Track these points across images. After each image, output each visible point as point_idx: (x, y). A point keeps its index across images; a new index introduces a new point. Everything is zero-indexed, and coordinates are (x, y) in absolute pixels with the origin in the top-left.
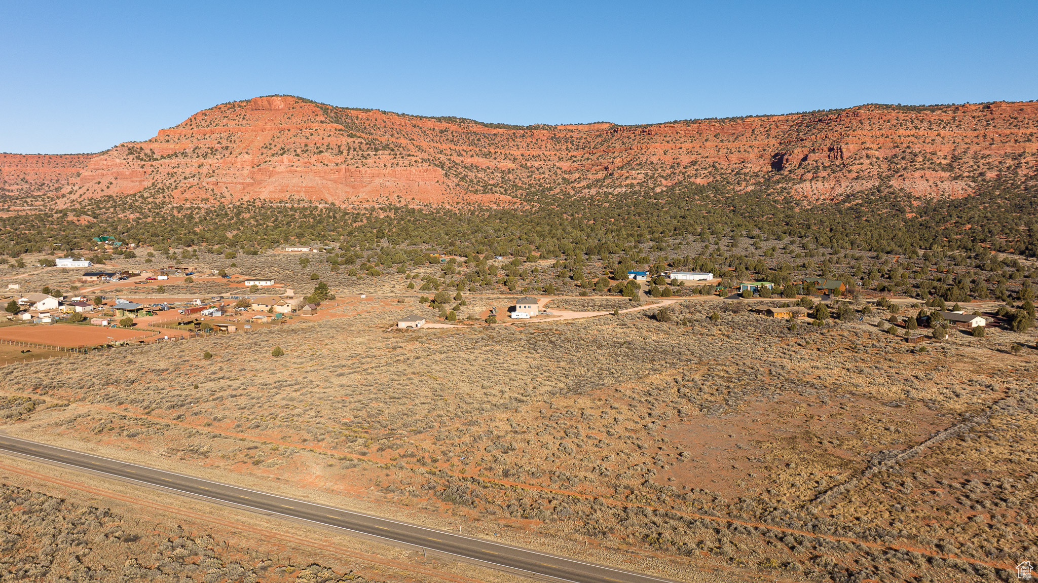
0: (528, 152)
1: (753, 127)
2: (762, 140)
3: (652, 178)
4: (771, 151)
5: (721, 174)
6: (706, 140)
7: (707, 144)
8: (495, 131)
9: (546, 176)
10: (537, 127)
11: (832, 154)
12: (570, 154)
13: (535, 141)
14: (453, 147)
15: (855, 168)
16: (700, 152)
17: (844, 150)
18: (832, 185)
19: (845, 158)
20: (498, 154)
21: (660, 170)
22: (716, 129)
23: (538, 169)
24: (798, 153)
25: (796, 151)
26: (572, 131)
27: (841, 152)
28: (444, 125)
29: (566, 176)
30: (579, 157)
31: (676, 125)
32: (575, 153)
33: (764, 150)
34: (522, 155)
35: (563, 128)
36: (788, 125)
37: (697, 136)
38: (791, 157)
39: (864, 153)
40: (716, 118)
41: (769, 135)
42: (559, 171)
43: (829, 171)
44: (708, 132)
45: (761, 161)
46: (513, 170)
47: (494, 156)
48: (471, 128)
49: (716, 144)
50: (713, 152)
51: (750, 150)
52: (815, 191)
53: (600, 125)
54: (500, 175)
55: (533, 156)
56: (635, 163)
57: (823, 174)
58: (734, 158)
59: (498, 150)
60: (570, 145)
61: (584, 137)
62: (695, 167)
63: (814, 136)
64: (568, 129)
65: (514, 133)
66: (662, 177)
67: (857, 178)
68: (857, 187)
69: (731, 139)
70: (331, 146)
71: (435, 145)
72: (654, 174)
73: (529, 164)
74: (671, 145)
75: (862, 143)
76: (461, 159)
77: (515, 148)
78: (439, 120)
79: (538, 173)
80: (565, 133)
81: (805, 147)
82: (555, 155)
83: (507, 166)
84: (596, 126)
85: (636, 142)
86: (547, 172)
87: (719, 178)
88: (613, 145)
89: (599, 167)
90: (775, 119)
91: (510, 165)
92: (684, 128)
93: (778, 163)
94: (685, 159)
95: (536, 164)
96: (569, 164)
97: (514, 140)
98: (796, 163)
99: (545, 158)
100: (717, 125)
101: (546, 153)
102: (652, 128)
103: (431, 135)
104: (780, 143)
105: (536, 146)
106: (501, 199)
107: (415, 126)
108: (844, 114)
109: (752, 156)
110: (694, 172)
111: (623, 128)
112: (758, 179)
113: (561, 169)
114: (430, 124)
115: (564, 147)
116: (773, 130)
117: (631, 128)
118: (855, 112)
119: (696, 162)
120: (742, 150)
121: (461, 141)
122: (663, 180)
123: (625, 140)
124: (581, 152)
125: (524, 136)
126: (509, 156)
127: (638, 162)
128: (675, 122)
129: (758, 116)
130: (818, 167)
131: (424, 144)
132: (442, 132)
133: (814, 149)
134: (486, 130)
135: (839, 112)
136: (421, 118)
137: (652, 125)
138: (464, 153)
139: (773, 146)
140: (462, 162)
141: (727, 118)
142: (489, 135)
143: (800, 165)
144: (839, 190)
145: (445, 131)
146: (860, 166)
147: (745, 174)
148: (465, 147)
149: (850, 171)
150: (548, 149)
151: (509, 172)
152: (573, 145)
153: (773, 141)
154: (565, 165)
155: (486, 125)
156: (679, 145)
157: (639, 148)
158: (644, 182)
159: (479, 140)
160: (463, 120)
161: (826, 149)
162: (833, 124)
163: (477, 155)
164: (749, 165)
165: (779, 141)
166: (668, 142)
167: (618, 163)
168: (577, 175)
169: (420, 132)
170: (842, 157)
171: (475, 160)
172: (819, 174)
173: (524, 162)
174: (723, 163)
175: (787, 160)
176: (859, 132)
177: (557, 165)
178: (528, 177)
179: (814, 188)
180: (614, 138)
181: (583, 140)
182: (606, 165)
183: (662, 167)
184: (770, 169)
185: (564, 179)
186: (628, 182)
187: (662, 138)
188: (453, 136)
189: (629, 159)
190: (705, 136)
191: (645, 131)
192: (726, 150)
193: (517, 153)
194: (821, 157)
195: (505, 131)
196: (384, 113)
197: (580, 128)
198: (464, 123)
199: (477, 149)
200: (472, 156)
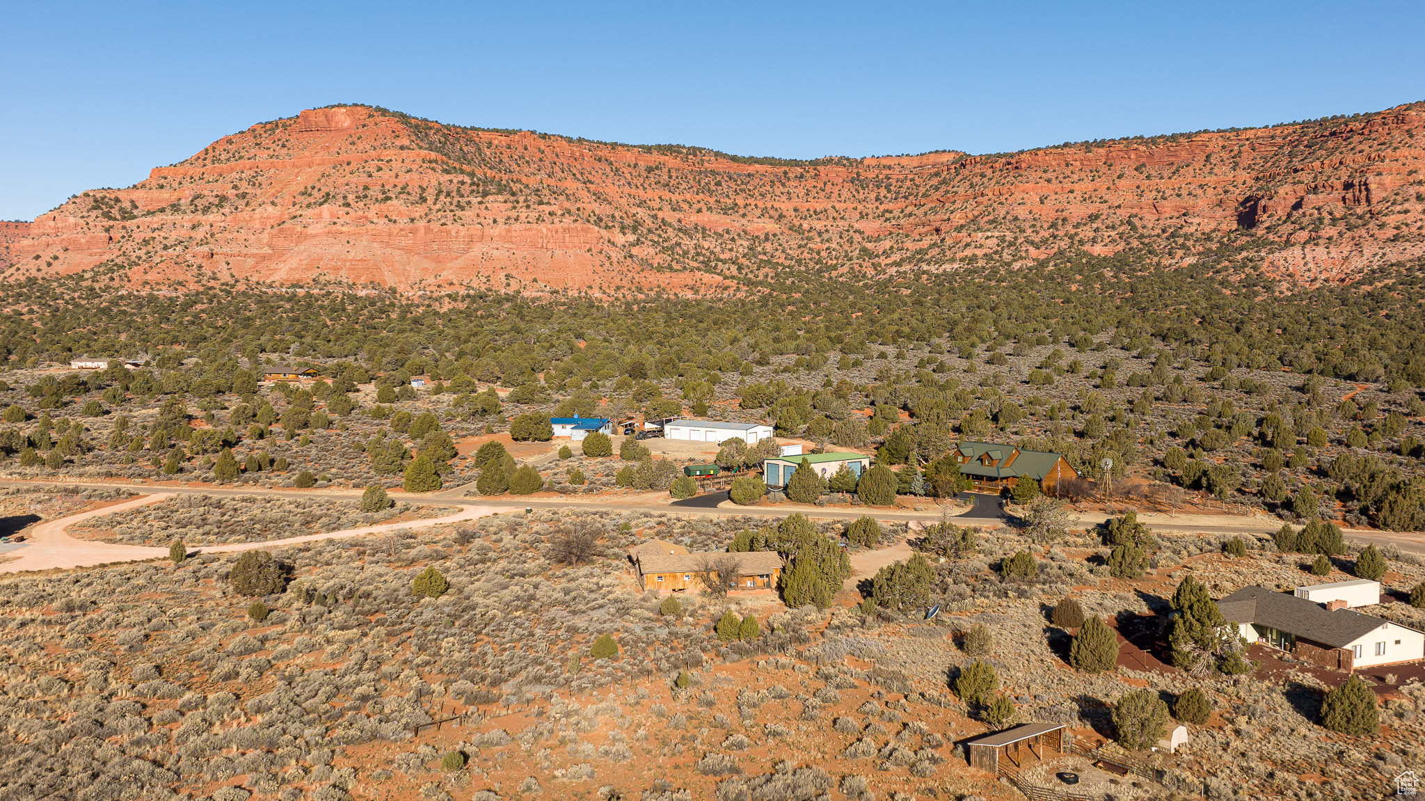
0: (807, 205)
1: (1208, 150)
2: (1224, 172)
3: (1011, 244)
4: (1238, 194)
5: (1142, 236)
6: (1119, 177)
7: (1121, 183)
8: (751, 169)
9: (834, 245)
10: (829, 161)
11: (1349, 195)
12: (882, 208)
13: (821, 185)
14: (666, 195)
15: (1392, 220)
16: (1106, 198)
17: (1372, 187)
18: (1346, 253)
19: (1374, 201)
20: (749, 208)
21: (1029, 231)
22: (1139, 156)
23: (820, 234)
24: (1286, 193)
25: (1281, 191)
26: (890, 168)
27: (1367, 190)
28: (656, 158)
29: (869, 246)
30: (896, 213)
31: (1066, 151)
32: (891, 206)
33: (1226, 192)
34: (796, 210)
35: (874, 163)
36: (1273, 145)
37: (1104, 169)
38: (1271, 203)
39: (1412, 191)
40: (1142, 137)
41: (1237, 164)
42: (857, 238)
43: (1341, 226)
44: (1125, 161)
45: (1219, 213)
46: (774, 235)
47: (741, 211)
48: (706, 164)
49: (1138, 183)
50: (1131, 198)
51: (1200, 192)
52: (1311, 265)
53: (938, 155)
54: (746, 244)
55: (815, 212)
56: (986, 219)
57: (1328, 231)
58: (1168, 207)
59: (751, 201)
60: (883, 192)
61: (910, 177)
62: (1095, 226)
63: (1318, 163)
64: (882, 164)
65: (785, 173)
66: (1032, 243)
67: (1395, 239)
68: (1393, 255)
69: (1166, 173)
70: (409, 189)
71: (633, 191)
72: (1016, 238)
73: (806, 226)
74: (1055, 185)
75: (1410, 173)
76: (678, 215)
77: (784, 198)
78: (648, 149)
79: (818, 240)
80: (877, 172)
81: (1300, 182)
82: (855, 209)
83: (764, 228)
84: (932, 158)
85: (993, 182)
86: (836, 238)
87: (1135, 244)
88: (955, 189)
89: (927, 228)
90: (1250, 134)
91: (771, 226)
92: (1081, 155)
93: (1248, 216)
94: (1078, 211)
95: (819, 225)
96: (876, 224)
97: (783, 185)
98: (1281, 213)
99: (835, 215)
100: (1142, 148)
101: (838, 206)
102: (1022, 156)
103: (628, 176)
104: (1257, 179)
105: (822, 194)
106: (704, 280)
107: (600, 160)
108: (1379, 120)
109: (1202, 203)
110: (1092, 234)
111: (975, 161)
112: (1209, 245)
113: (861, 233)
114: (630, 157)
115: (873, 196)
116: (1244, 155)
117: (989, 160)
118: (1399, 116)
119: (1097, 217)
120: (1184, 192)
121: (684, 185)
122: (1032, 249)
123: (976, 180)
124: (901, 203)
125: (802, 176)
126: (772, 212)
127: (991, 217)
128: (1066, 145)
129: (1219, 131)
130: (1321, 220)
131: (611, 190)
132: (649, 170)
133: (1316, 187)
134: (735, 168)
135: (1368, 118)
136: (614, 146)
137: (1022, 152)
138: (686, 206)
139: (1243, 182)
140: (679, 221)
141: (1162, 137)
142: (739, 175)
143: (1289, 215)
144: (1358, 262)
145: (657, 168)
146: (1402, 216)
147: (1186, 237)
148: (688, 196)
149: (1381, 226)
150: (843, 198)
151: (767, 239)
152: (889, 191)
153: (1243, 175)
154: (871, 226)
155: (734, 159)
156: (1068, 186)
157: (997, 193)
158: (996, 252)
159: (718, 184)
160: (694, 151)
161: (1338, 185)
162: (1356, 138)
163: (709, 209)
164: (1196, 220)
165: (1254, 174)
166: (1049, 181)
167: (958, 219)
168: (887, 244)
169: (608, 169)
170: (1368, 200)
171: (706, 218)
172: (1322, 233)
173: (796, 222)
174: (1147, 216)
175: (1265, 209)
176: (1405, 151)
177: (856, 226)
178: (800, 247)
179: (1309, 257)
180: (958, 178)
181: (908, 183)
182: (937, 224)
183: (1034, 226)
184: (1235, 226)
185: (864, 250)
186: (968, 252)
187: (1040, 174)
188: (670, 177)
189: (976, 213)
190: (1118, 169)
191: (1012, 164)
192: (1154, 193)
193: (786, 206)
194: (1331, 202)
195: (769, 168)
196: (544, 136)
197: (904, 162)
198: (695, 155)
199: (712, 201)
200: (699, 211)
